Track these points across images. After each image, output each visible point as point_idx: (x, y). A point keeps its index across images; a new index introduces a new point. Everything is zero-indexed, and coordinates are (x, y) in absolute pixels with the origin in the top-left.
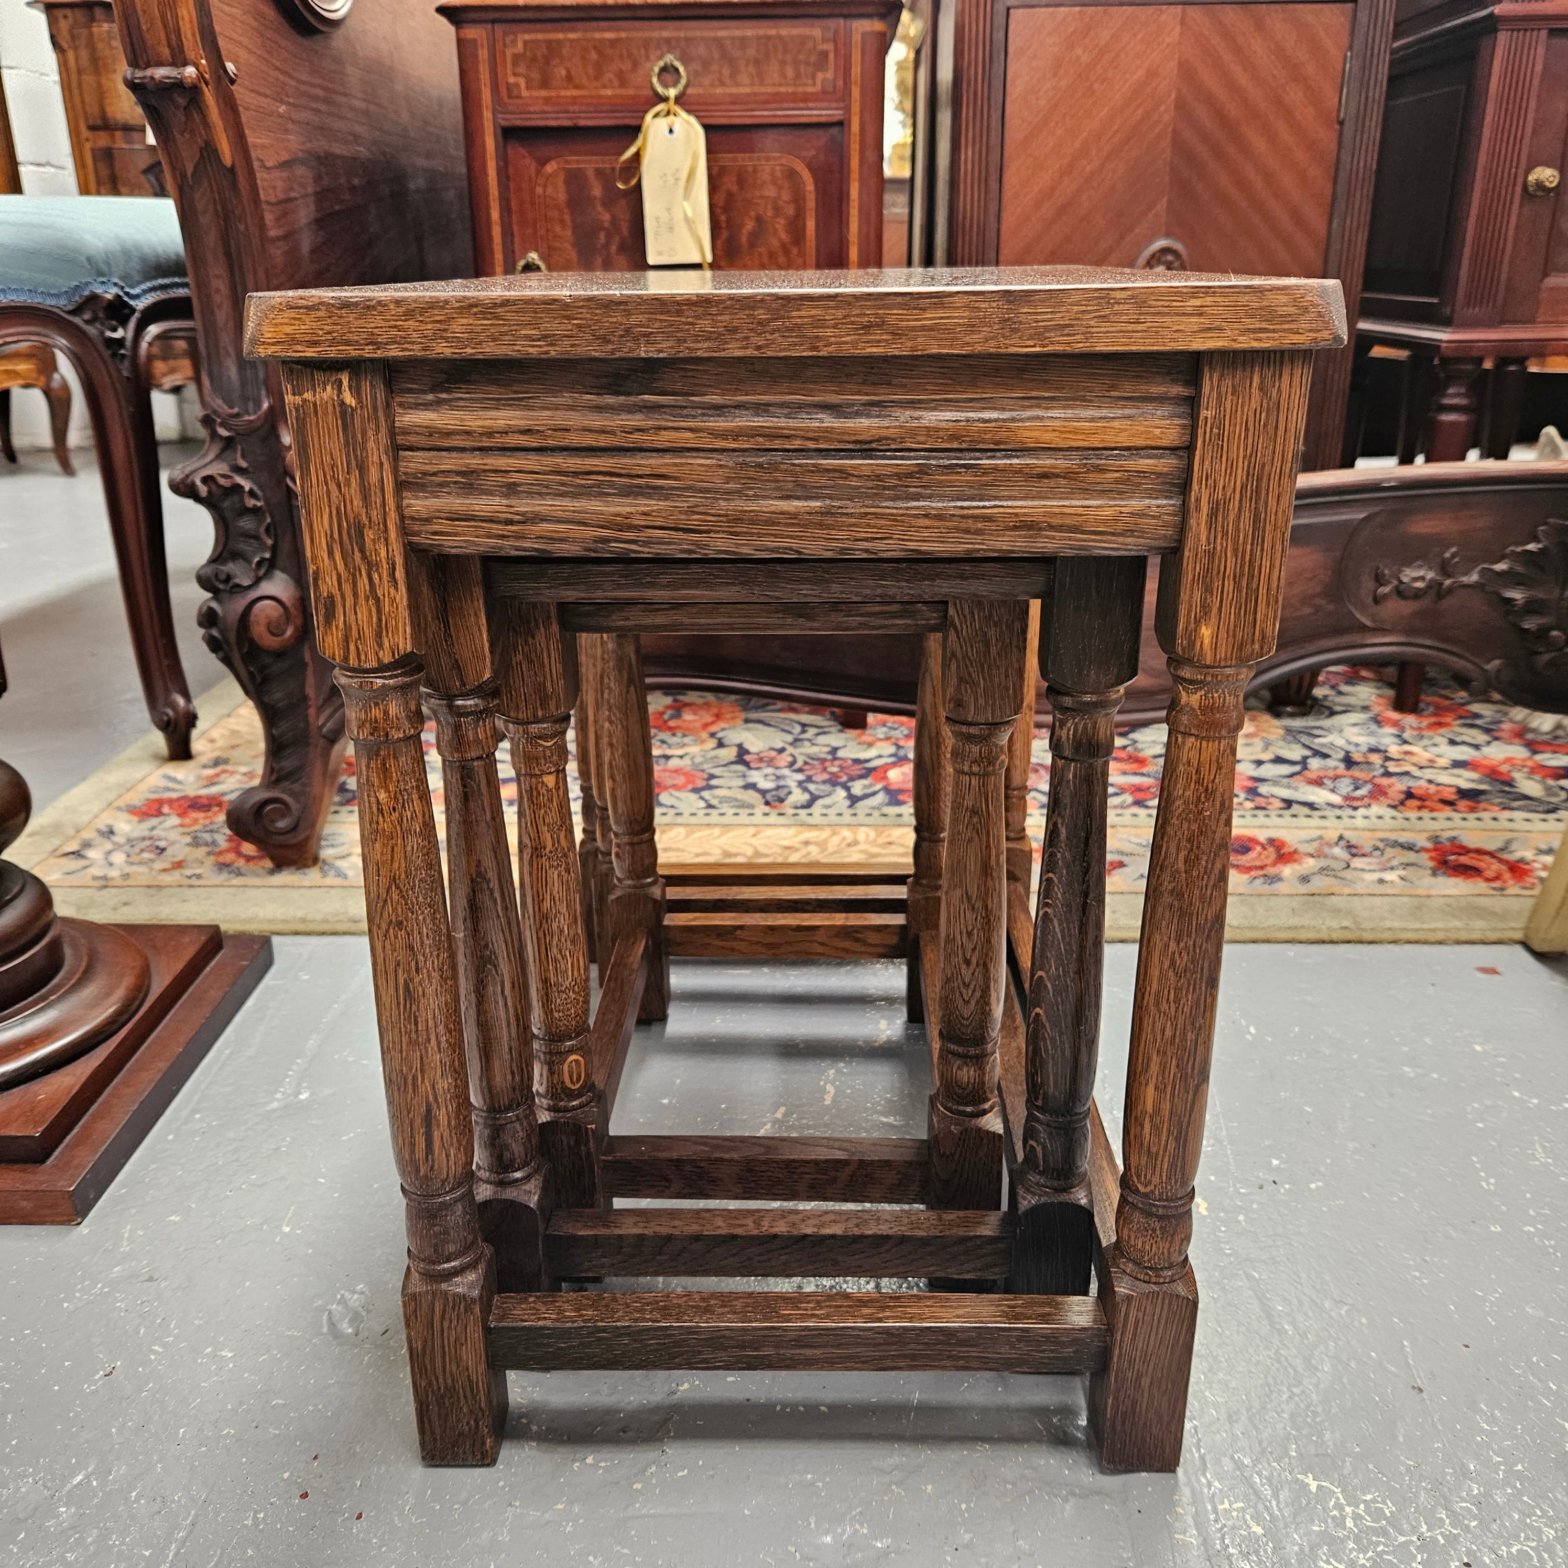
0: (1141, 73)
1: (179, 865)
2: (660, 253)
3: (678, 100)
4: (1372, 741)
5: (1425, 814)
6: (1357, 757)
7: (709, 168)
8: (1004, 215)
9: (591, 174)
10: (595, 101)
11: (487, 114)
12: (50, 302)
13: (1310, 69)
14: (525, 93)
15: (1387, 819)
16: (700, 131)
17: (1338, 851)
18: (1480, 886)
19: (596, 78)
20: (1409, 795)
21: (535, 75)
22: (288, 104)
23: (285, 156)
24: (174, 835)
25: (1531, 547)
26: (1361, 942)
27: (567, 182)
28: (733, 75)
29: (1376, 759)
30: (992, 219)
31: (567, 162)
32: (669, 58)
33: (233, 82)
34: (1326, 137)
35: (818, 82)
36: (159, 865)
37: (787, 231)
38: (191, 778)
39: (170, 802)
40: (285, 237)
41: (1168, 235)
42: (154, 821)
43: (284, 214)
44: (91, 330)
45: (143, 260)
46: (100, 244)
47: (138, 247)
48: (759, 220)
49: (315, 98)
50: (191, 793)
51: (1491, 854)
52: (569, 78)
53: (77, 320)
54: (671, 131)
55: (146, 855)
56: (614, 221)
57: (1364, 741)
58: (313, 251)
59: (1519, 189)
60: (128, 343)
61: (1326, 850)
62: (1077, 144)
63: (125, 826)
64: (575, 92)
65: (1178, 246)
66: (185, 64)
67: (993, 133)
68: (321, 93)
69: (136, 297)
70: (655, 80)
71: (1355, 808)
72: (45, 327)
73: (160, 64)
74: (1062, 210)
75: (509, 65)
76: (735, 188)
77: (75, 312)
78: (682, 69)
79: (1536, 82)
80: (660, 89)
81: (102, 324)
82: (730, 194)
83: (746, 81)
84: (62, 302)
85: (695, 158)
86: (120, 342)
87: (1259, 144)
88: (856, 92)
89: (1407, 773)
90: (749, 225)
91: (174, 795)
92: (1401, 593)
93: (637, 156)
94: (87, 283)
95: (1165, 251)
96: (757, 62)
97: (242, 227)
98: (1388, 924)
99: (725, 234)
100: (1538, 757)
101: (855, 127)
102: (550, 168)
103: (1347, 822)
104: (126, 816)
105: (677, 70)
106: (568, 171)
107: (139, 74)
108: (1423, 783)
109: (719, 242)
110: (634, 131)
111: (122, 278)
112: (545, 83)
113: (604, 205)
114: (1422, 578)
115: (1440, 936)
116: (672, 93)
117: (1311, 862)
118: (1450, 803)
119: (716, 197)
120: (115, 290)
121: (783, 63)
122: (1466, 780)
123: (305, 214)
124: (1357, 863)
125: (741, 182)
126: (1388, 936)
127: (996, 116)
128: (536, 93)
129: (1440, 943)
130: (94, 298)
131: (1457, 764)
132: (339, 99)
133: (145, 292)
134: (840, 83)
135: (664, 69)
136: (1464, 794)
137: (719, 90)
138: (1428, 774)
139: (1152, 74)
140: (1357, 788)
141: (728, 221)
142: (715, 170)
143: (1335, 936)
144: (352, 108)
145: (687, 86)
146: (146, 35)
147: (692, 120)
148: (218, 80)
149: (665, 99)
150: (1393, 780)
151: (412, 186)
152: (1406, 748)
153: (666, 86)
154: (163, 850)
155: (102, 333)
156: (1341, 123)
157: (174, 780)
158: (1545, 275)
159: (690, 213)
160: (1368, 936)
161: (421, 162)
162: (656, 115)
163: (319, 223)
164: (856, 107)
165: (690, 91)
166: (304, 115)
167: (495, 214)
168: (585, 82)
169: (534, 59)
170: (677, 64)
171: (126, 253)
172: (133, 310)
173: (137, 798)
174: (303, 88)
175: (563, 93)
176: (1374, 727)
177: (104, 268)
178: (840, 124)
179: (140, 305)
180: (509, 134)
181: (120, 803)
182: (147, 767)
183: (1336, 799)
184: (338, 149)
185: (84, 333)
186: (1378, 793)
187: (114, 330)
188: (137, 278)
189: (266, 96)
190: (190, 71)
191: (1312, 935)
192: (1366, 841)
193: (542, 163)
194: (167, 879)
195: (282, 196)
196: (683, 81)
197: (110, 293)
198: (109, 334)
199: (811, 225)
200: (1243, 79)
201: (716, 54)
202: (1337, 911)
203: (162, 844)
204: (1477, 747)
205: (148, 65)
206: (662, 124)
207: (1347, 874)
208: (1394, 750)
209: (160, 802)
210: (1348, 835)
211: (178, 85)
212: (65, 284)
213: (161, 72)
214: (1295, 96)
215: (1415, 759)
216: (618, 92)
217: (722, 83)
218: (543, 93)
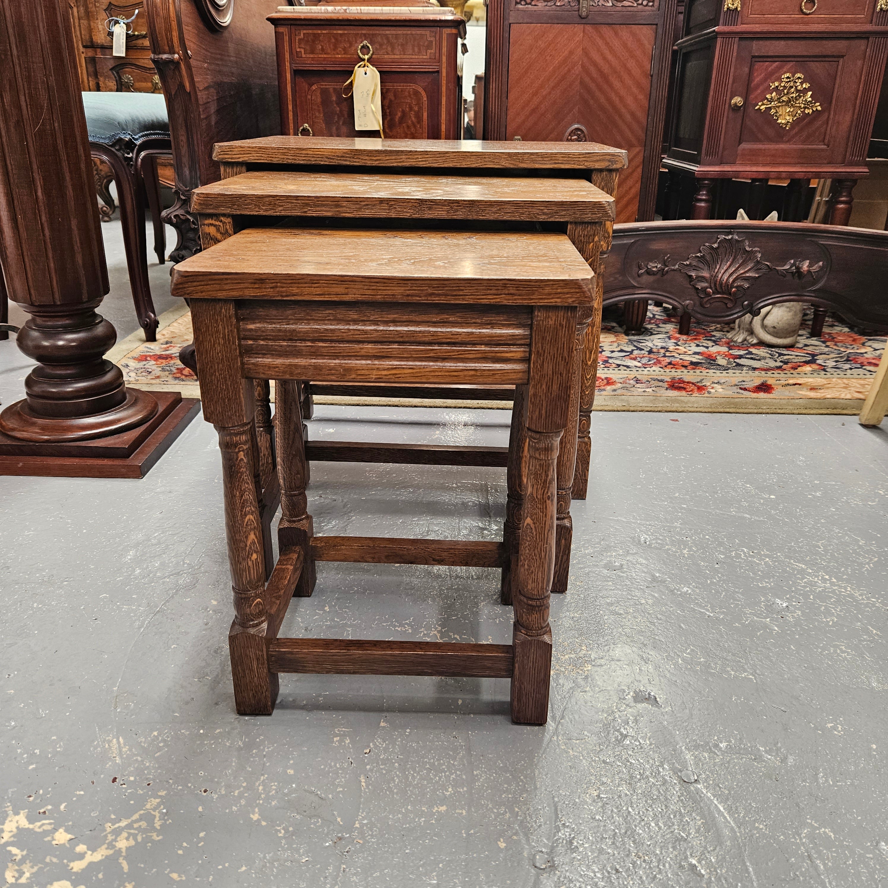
0: (566, 52)
1: (158, 377)
2: (360, 126)
3: (368, 60)
4: (664, 345)
5: (673, 370)
6: (655, 350)
7: (381, 89)
8: (509, 112)
9: (331, 90)
10: (333, 60)
11: (288, 64)
12: (102, 141)
13: (638, 53)
14: (304, 56)
15: (657, 371)
16: (378, 74)
17: (632, 382)
18: (684, 393)
19: (334, 50)
20: (670, 363)
21: (308, 48)
22: (207, 63)
23: (206, 85)
24: (154, 367)
25: (698, 255)
26: (629, 411)
27: (321, 93)
28: (392, 51)
29: (662, 351)
30: (503, 114)
31: (322, 85)
32: (365, 42)
33: (190, 58)
34: (645, 82)
35: (428, 54)
36: (149, 377)
37: (415, 117)
38: (157, 348)
39: (150, 356)
40: (206, 118)
41: (578, 123)
42: (144, 363)
43: (206, 108)
44: (119, 154)
45: (140, 123)
46: (123, 117)
47: (138, 119)
48: (403, 112)
49: (217, 59)
50: (159, 353)
51: (693, 383)
52: (323, 50)
53: (113, 149)
54: (366, 74)
55: (144, 374)
56: (341, 111)
57: (660, 345)
58: (215, 124)
59: (727, 106)
60: (134, 160)
61: (628, 381)
62: (540, 82)
63: (133, 364)
64: (325, 56)
65: (583, 128)
66: (174, 53)
67: (503, 77)
68: (219, 56)
69: (137, 139)
70: (359, 51)
71: (645, 368)
72: (99, 152)
73: (165, 53)
74: (534, 111)
75: (297, 44)
76: (393, 98)
77: (113, 146)
78: (370, 47)
79: (734, 60)
80: (361, 56)
81: (124, 151)
82: (391, 101)
83: (398, 53)
84: (107, 141)
85: (376, 85)
86: (131, 159)
87: (617, 84)
88: (444, 59)
89: (673, 356)
90: (399, 114)
91: (151, 354)
92: (649, 272)
93: (351, 82)
94: (118, 133)
95: (577, 129)
96: (402, 45)
97: (192, 116)
98: (641, 405)
99: (389, 118)
100: (730, 351)
101: (444, 74)
102: (314, 87)
103: (640, 372)
104: (132, 360)
105: (368, 47)
106: (322, 89)
107: (156, 57)
108: (678, 360)
109: (386, 122)
110: (350, 73)
111: (132, 131)
112: (312, 52)
113: (337, 104)
114: (656, 267)
115: (659, 409)
116: (366, 57)
117: (620, 385)
118: (686, 367)
119: (385, 102)
120: (129, 137)
121: (413, 46)
122: (695, 359)
123: (213, 108)
124: (638, 385)
125: (395, 96)
126: (640, 409)
127: (505, 69)
128: (308, 56)
129: (659, 412)
130: (121, 139)
131: (695, 353)
132: (226, 58)
133: (140, 137)
134: (437, 55)
135: (363, 47)
136: (692, 363)
137: (386, 56)
138: (681, 357)
139: (571, 53)
140: (649, 361)
141: (390, 112)
142: (384, 91)
143: (619, 409)
144: (231, 61)
145: (372, 54)
146: (160, 42)
147: (375, 69)
148: (185, 58)
149: (363, 60)
150: (666, 358)
151: (254, 92)
152: (677, 347)
153: (364, 55)
154: (150, 372)
155: (123, 155)
156: (652, 76)
157: (150, 348)
158: (740, 143)
159: (374, 109)
160: (632, 409)
161: (258, 81)
162: (359, 67)
163: (218, 111)
164: (444, 65)
165: (374, 56)
166: (213, 67)
167: (290, 107)
168: (329, 51)
169: (308, 41)
170: (369, 45)
171: (133, 120)
172: (136, 145)
173: (136, 354)
174: (213, 55)
175: (320, 56)
176: (667, 340)
177: (125, 127)
178: (438, 72)
179: (138, 143)
180: (296, 73)
181: (128, 356)
182: (139, 343)
183: (639, 364)
184: (226, 80)
185: (116, 155)
186: (658, 362)
187: (129, 154)
188: (137, 131)
189: (200, 61)
190: (176, 56)
191: (610, 408)
192: (644, 378)
193: (311, 85)
194: (154, 381)
195: (205, 101)
196: (371, 52)
197: (127, 138)
198: (126, 155)
199: (425, 115)
200: (610, 57)
201: (385, 42)
202: (622, 400)
203: (150, 370)
204: (707, 348)
205: (160, 53)
206: (362, 70)
207: (632, 389)
208: (671, 348)
209: (146, 356)
210: (638, 377)
211: (171, 61)
212: (108, 134)
213: (165, 56)
214: (631, 64)
215: (678, 351)
216: (343, 56)
217: (388, 54)
218: (312, 56)
